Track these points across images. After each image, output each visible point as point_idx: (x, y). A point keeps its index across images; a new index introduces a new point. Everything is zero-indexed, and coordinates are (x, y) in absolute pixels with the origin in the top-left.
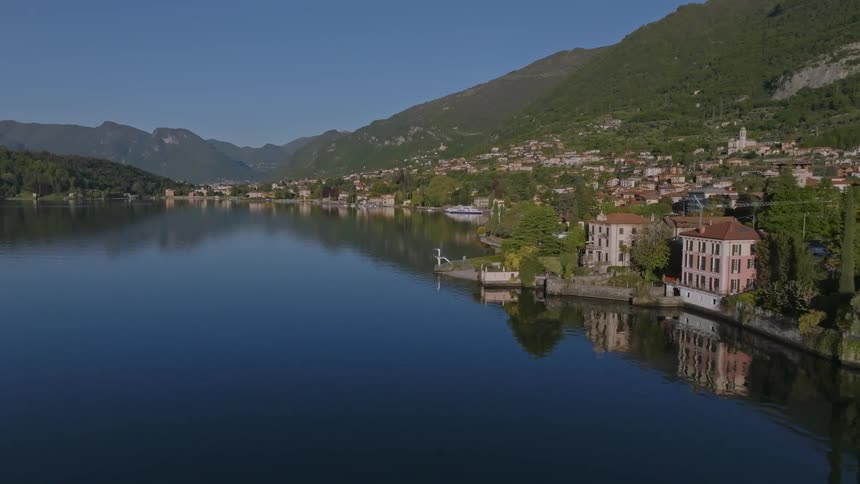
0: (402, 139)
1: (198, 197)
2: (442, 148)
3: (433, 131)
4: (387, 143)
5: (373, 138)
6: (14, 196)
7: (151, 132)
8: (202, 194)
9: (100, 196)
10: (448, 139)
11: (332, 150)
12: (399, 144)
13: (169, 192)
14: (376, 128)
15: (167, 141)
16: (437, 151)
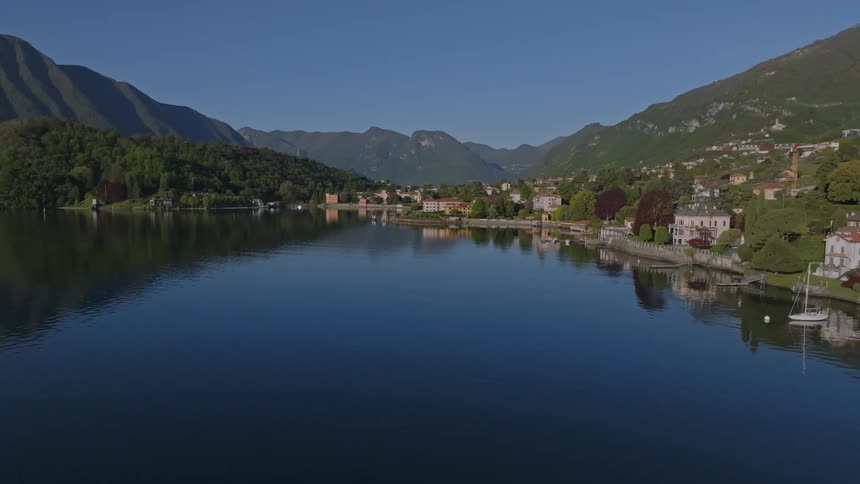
0: (695, 124)
1: (373, 207)
2: (778, 127)
3: (755, 105)
4: (671, 130)
5: (650, 126)
6: (72, 203)
7: (410, 136)
8: (380, 201)
9: (201, 204)
10: (786, 113)
11: (594, 144)
12: (692, 130)
13: (331, 198)
14: (654, 113)
15: (423, 143)
16: (769, 132)
